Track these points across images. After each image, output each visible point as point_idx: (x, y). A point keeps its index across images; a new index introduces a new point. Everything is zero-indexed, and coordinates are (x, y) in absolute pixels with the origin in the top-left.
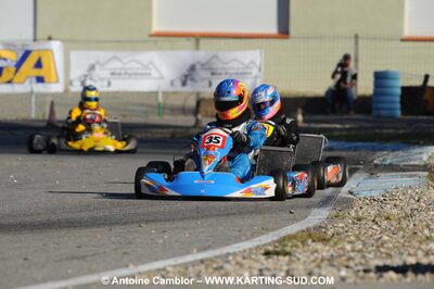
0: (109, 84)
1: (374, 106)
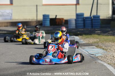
1: (43, 23)
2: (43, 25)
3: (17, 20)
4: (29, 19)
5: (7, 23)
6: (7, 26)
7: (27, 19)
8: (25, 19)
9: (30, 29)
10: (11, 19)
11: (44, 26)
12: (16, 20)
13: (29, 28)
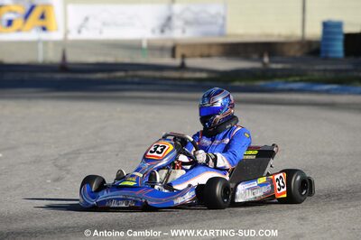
0: (101, 32)
1: (323, 49)
2: (323, 55)
3: (242, 36)
4: (279, 36)
5: (210, 45)
6: (209, 56)
7: (272, 36)
8: (267, 35)
9: (279, 66)
10: (222, 34)
11: (326, 58)
12: (236, 36)
13: (277, 62)
